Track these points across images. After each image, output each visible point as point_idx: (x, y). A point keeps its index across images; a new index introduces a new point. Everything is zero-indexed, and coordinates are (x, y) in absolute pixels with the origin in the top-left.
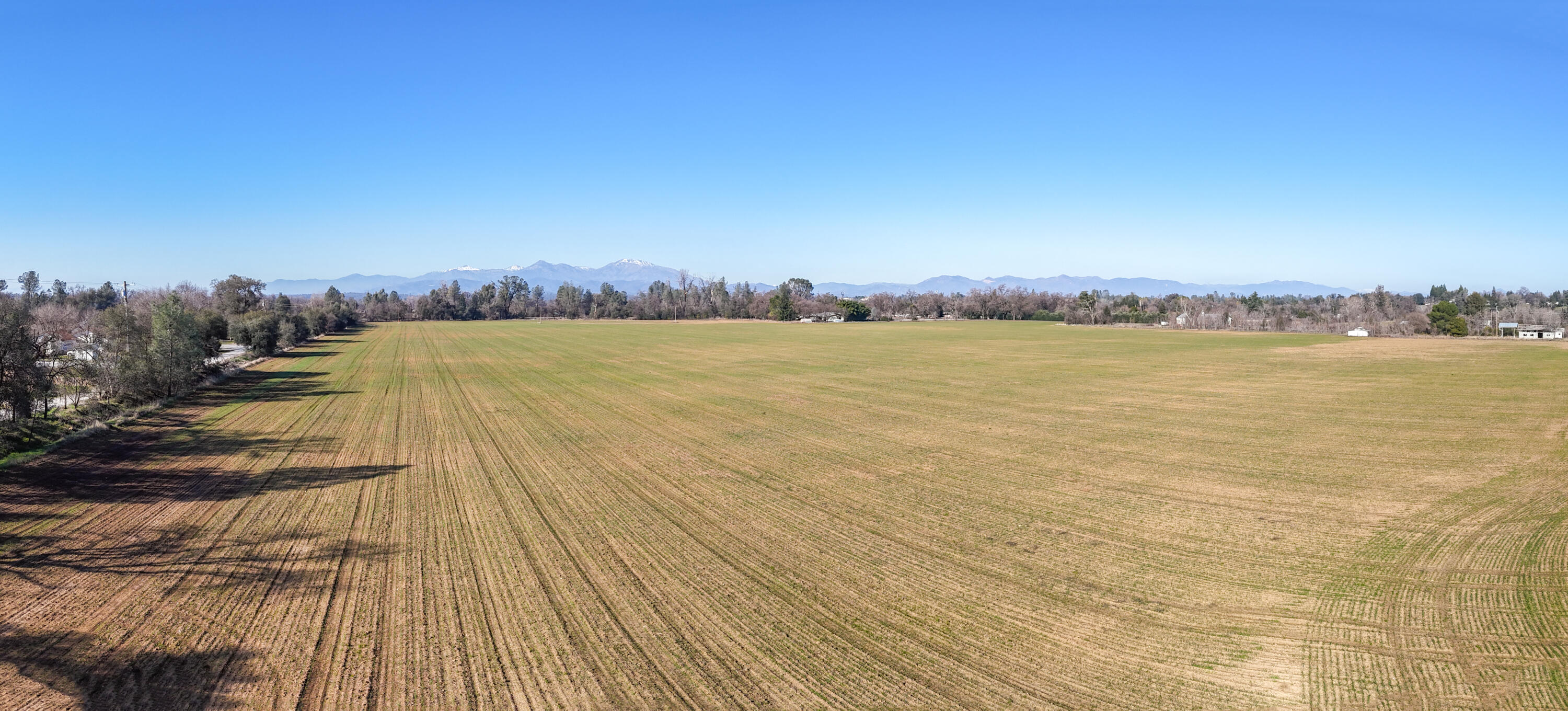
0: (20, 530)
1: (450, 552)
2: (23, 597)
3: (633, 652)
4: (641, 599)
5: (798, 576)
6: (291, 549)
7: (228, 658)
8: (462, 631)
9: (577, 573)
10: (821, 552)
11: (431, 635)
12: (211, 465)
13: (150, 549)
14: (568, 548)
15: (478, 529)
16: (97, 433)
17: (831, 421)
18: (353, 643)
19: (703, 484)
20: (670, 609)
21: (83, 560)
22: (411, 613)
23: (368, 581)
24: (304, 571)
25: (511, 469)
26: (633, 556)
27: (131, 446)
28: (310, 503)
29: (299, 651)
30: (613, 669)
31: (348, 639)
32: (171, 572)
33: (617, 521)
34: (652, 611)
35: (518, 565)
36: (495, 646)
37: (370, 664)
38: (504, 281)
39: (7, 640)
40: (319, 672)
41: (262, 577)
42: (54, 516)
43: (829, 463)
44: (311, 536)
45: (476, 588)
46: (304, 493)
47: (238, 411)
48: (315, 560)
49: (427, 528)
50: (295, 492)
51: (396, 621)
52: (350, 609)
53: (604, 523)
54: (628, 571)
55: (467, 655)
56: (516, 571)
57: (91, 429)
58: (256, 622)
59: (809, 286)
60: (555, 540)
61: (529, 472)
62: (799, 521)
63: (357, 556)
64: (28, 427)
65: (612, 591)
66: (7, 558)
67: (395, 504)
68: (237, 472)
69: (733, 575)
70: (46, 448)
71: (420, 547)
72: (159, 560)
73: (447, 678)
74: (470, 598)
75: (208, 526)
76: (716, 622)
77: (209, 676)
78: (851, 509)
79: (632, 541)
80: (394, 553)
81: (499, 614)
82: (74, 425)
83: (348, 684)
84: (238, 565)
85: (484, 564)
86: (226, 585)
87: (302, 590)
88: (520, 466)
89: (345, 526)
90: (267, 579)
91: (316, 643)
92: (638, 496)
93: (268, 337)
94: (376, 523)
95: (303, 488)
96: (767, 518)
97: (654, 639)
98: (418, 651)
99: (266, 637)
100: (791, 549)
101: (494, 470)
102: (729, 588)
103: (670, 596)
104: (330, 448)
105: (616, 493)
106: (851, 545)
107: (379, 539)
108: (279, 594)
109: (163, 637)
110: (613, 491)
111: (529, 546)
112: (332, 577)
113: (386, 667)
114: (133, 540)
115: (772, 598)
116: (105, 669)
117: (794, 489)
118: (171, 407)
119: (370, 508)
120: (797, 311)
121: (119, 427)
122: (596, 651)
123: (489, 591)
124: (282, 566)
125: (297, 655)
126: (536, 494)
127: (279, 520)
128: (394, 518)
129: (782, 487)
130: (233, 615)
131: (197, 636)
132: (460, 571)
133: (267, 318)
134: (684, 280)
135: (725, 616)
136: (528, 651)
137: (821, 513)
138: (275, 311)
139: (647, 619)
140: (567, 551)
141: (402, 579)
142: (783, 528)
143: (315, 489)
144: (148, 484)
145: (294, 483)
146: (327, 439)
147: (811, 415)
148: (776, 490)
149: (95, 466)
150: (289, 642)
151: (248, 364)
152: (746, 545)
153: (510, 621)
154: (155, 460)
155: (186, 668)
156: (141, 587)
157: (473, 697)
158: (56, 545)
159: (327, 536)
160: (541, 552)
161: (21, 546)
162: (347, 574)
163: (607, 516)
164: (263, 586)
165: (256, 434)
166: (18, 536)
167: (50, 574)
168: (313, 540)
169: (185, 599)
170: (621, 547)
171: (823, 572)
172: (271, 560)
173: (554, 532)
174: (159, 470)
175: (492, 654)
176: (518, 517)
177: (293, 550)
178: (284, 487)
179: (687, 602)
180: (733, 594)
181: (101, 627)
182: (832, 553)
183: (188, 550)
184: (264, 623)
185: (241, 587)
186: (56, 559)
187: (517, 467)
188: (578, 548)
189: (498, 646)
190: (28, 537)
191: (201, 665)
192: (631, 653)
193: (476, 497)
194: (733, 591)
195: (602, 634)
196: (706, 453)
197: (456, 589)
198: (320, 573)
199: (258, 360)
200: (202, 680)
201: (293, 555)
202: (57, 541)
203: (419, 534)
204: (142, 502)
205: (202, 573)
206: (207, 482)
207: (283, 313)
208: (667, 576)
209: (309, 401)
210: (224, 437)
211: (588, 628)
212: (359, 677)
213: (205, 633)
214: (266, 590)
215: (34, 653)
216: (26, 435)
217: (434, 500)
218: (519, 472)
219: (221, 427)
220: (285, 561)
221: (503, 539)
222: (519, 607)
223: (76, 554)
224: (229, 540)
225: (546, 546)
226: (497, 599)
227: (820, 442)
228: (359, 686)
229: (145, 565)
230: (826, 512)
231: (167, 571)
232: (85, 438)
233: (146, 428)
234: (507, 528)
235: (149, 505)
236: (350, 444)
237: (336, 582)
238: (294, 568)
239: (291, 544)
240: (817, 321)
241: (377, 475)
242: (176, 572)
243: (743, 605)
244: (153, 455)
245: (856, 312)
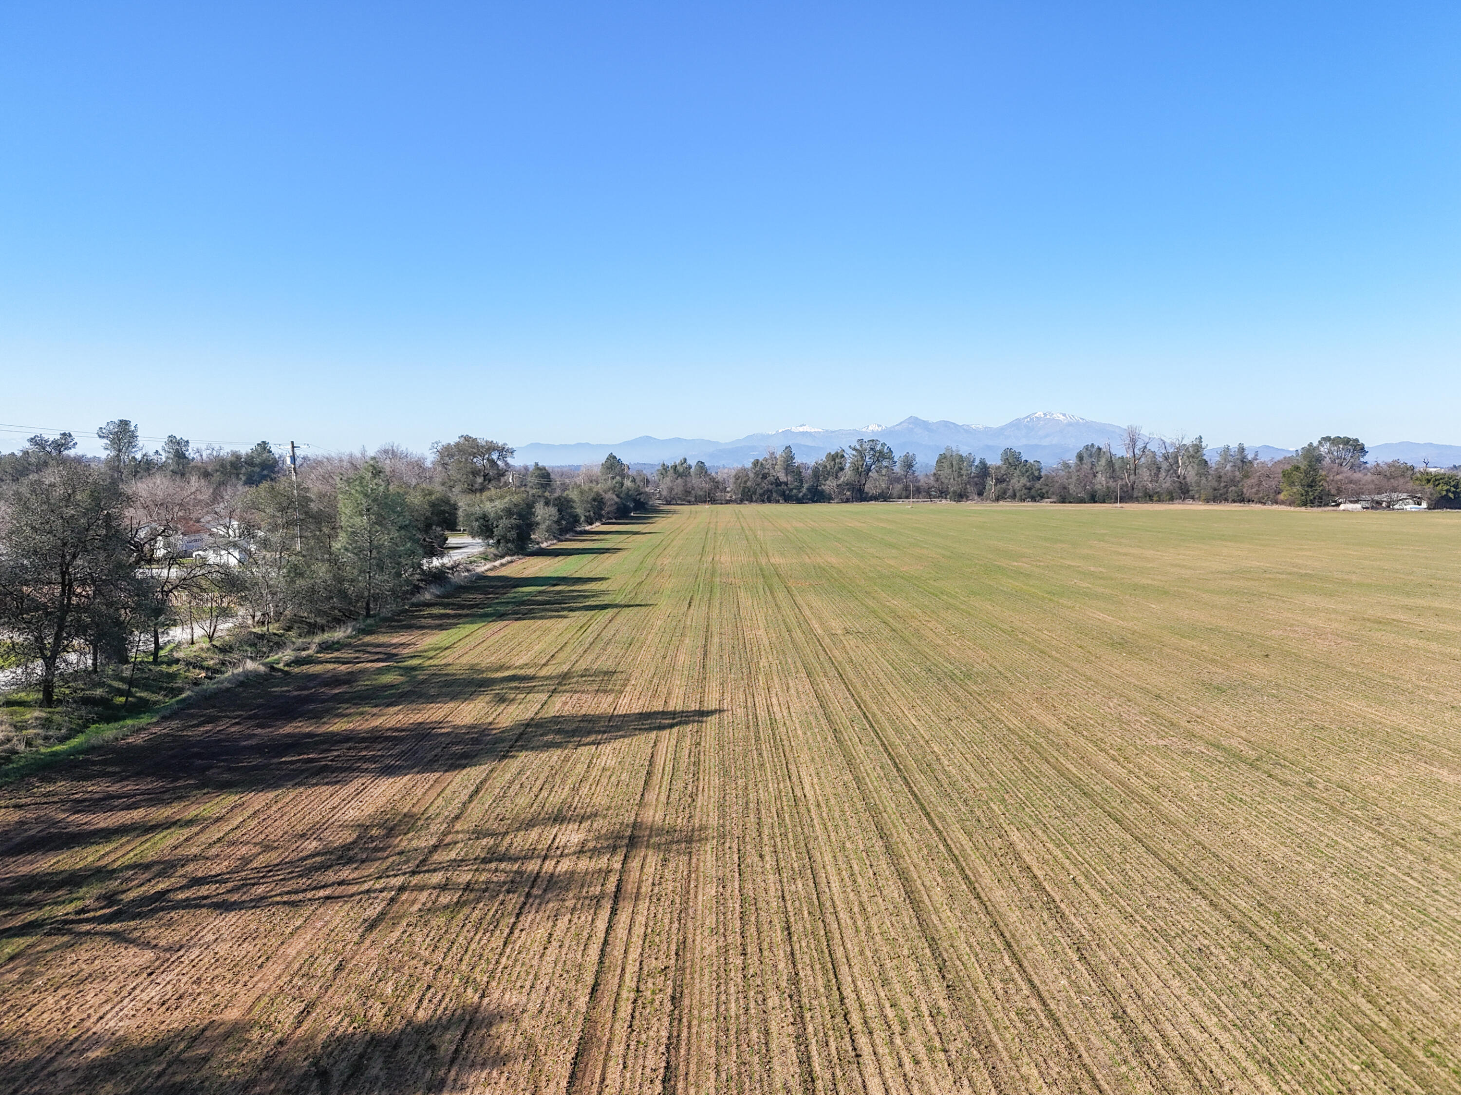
0: (113, 857)
1: (778, 840)
2: (122, 978)
3: (1046, 1024)
4: (1058, 934)
5: (1324, 938)
6: (554, 839)
7: (463, 1027)
8: (795, 966)
9: (962, 882)
10: (1367, 902)
11: (751, 972)
12: (434, 718)
13: (340, 858)
14: (949, 842)
15: (818, 805)
16: (249, 681)
17: (1393, 678)
18: (642, 987)
19: (1158, 759)
20: (1103, 958)
21: (229, 892)
22: (725, 936)
23: (664, 886)
24: (573, 873)
25: (866, 717)
26: (1046, 862)
27: (307, 696)
28: (581, 768)
29: (565, 1005)
30: (1015, 1047)
31: (635, 979)
32: (375, 891)
33: (1022, 806)
34: (1075, 957)
35: (875, 864)
36: (841, 993)
37: (666, 1021)
38: (858, 447)
39: (93, 1066)
40: (595, 1040)
41: (512, 886)
42: (174, 823)
43: (1389, 750)
44: (583, 817)
45: (815, 896)
46: (573, 754)
47: (474, 635)
48: (589, 854)
49: (747, 803)
50: (559, 752)
51: (703, 949)
52: (638, 930)
53: (1002, 807)
54: (1038, 886)
55: (801, 1007)
56: (871, 872)
57: (238, 675)
58: (504, 960)
59: (1358, 448)
60: (929, 827)
61: (892, 723)
62: (1326, 840)
63: (647, 847)
64: (122, 680)
65: (1013, 916)
66: (88, 912)
67: (702, 768)
68: (473, 726)
69: (1207, 916)
70: (157, 711)
71: (737, 832)
72: (355, 875)
73: (773, 1046)
74: (806, 913)
75: (431, 811)
76: (1177, 992)
77: (434, 1063)
78: (1428, 835)
79: (1045, 838)
80: (700, 840)
81: (847, 941)
82: (208, 669)
83: (636, 1057)
84: (477, 870)
85: (826, 859)
86: (459, 904)
87: (570, 903)
88: (879, 714)
89: (632, 801)
90: (520, 889)
91: (589, 990)
92: (1055, 768)
93: (518, 527)
94: (675, 796)
95: (570, 745)
96: (1270, 828)
97: (1077, 1006)
98: (733, 998)
99: (518, 984)
100: (1311, 886)
101: (842, 719)
102: (1200, 937)
103: (1103, 936)
104: (610, 687)
105: (1020, 762)
106: (1428, 900)
107: (680, 820)
108: (537, 912)
109: (364, 1004)
110: (1017, 759)
111: (891, 834)
112: (613, 879)
113: (689, 1027)
114: (312, 845)
115: (1274, 968)
116: (270, 1081)
117: (1320, 786)
118: (370, 633)
119: (666, 772)
120: (1333, 492)
121: (286, 669)
122: (990, 1015)
123: (833, 902)
124: (541, 867)
125: (564, 1012)
126: (901, 756)
127: (537, 796)
128: (700, 789)
129: (1297, 779)
130: (470, 953)
131: (416, 995)
132: (793, 869)
133: (516, 499)
134: (1134, 442)
135: (1193, 985)
136: (887, 1005)
137: (1369, 834)
138: (528, 489)
139: (1067, 970)
140: (947, 846)
141: (711, 882)
142: (1298, 850)
143: (588, 747)
144: (336, 753)
145: (558, 738)
146: (606, 673)
147: (1355, 665)
148: (1286, 784)
149: (247, 732)
150: (553, 990)
151: (489, 566)
152: (1231, 867)
153: (862, 953)
154: (346, 716)
155: (401, 1053)
156: (327, 923)
157: (810, 1078)
158: (181, 872)
159: (605, 816)
160: (909, 845)
161: (114, 885)
162: (634, 875)
163: (1006, 797)
164: (514, 900)
165: (501, 668)
166: (110, 868)
167: (170, 926)
168: (586, 824)
169: (397, 934)
170: (1029, 847)
171: (1369, 937)
172: (525, 858)
173: (928, 815)
174: (352, 731)
175: (836, 1006)
176: (876, 789)
177: (558, 840)
178: (544, 746)
179: (1131, 950)
180: (1208, 947)
181: (262, 1004)
182: (1388, 907)
183: (401, 853)
184: (516, 961)
185: (482, 904)
186: (181, 896)
187: (874, 715)
188: (964, 843)
189: (845, 994)
190: (128, 867)
191: (423, 1045)
192: (1042, 1025)
193: (816, 757)
194: (1206, 942)
195: (999, 986)
196: (1164, 711)
197: (788, 898)
198: (596, 875)
199: (504, 561)
200: (424, 1073)
201: (557, 848)
202: (183, 866)
203: (735, 811)
204: (327, 784)
205: (421, 888)
206: (428, 744)
207: (540, 492)
208: (1099, 901)
209: (579, 617)
210: (453, 675)
211: (978, 973)
212: (652, 1044)
213: (429, 987)
214: (518, 906)
215: (144, 1080)
216: (120, 692)
217: (756, 762)
218: (877, 722)
219: (449, 660)
220: (545, 858)
221: (853, 822)
222: (876, 931)
223: (216, 882)
224: (462, 832)
225: (917, 837)
226: (843, 916)
227: (1373, 712)
228: (650, 1063)
229: (333, 884)
230: (1379, 833)
231: (368, 891)
232: (228, 690)
233: (330, 666)
234: (860, 805)
235: (338, 787)
236: (638, 681)
237: (619, 888)
238: (559, 868)
239: (555, 831)
240: (1372, 508)
241: (677, 724)
242: (381, 891)
243: (1224, 971)
244: (343, 708)
245: (1453, 492)
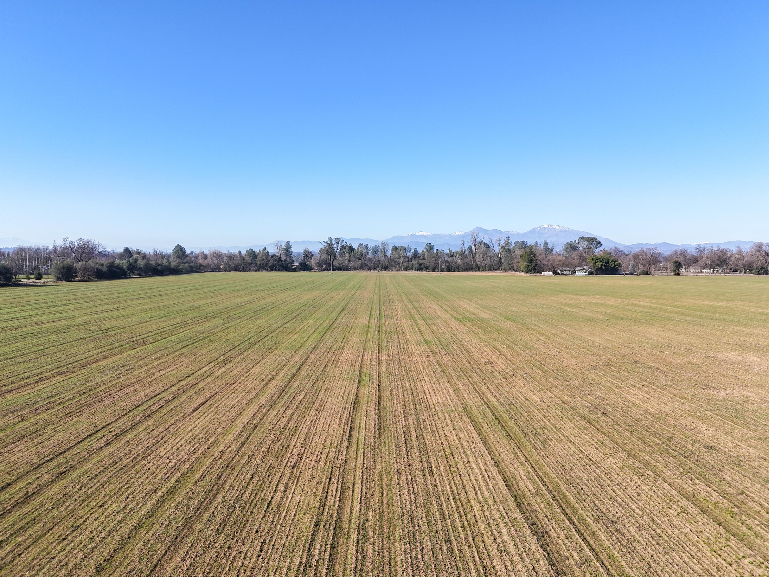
38: (328, 242)
134: (475, 239)
245: (605, 266)
